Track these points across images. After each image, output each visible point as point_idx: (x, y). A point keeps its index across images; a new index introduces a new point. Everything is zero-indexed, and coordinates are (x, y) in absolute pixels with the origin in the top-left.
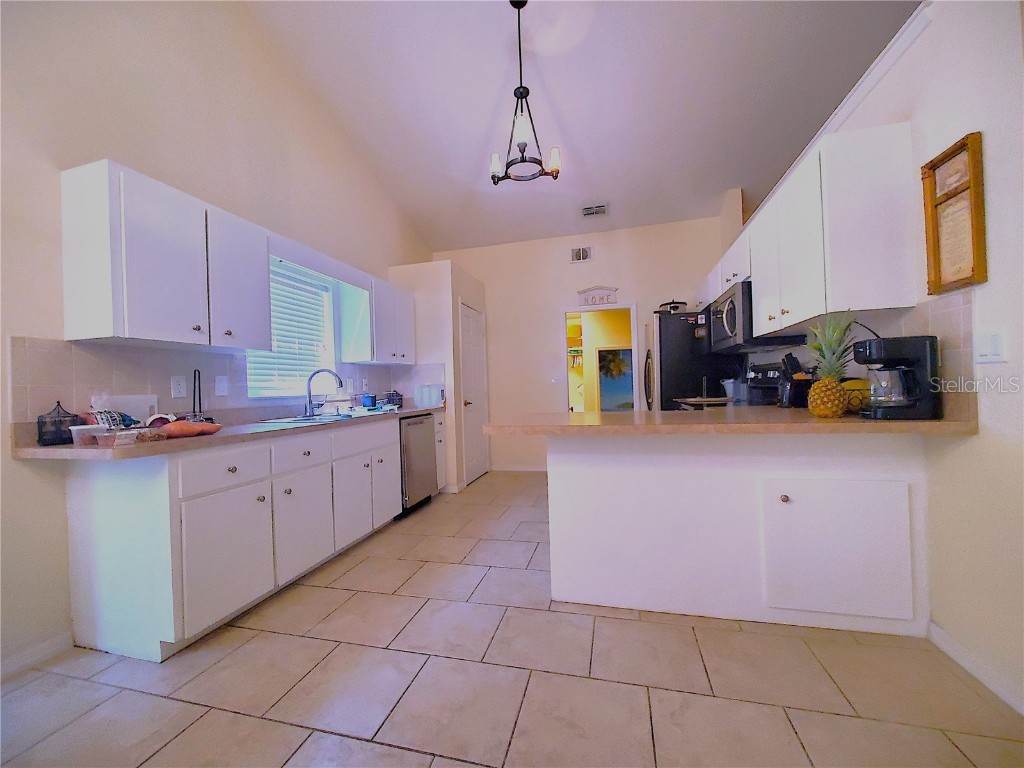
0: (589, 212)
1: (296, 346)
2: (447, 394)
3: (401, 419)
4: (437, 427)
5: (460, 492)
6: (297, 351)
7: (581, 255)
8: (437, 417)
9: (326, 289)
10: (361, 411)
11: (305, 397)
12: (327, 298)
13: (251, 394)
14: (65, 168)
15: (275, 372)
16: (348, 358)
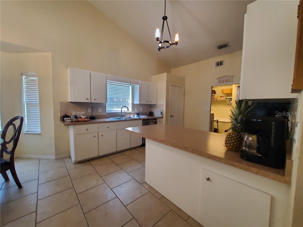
0: (220, 47)
1: (115, 100)
2: (164, 113)
3: (143, 120)
4: (158, 123)
6: (115, 101)
7: (220, 64)
8: (158, 120)
9: (130, 85)
13: (107, 112)
15: (115, 106)
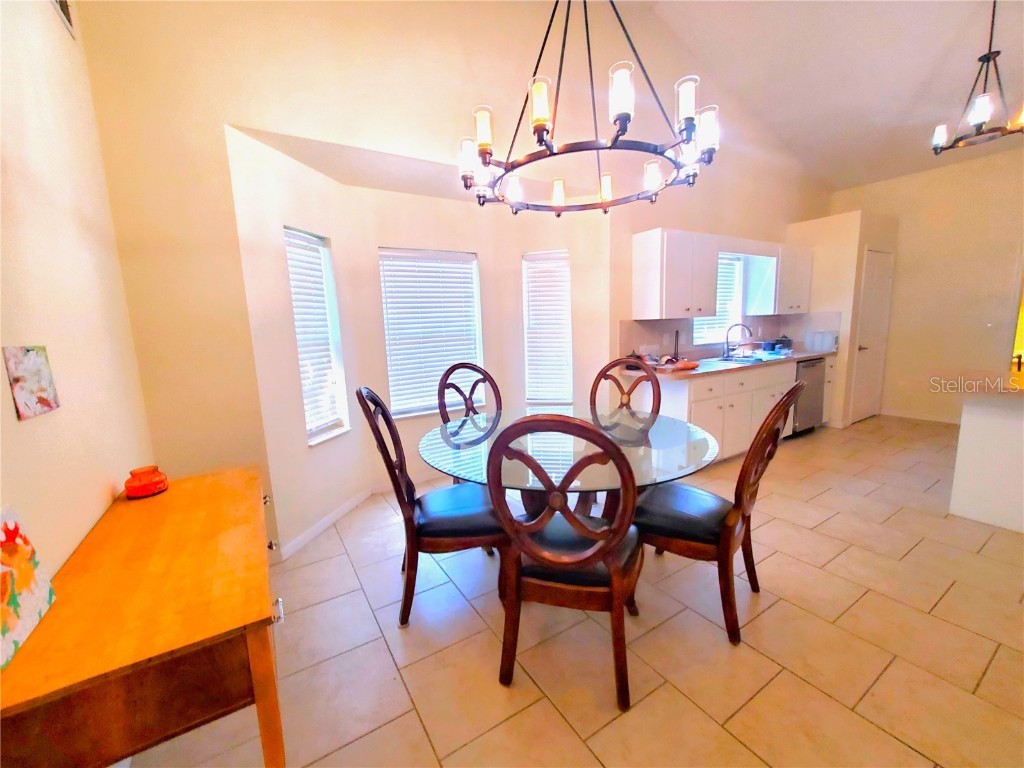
2: (841, 340)
3: (798, 362)
4: (827, 370)
5: (845, 428)
8: (828, 361)
9: (739, 259)
10: (764, 355)
11: (723, 344)
12: (739, 266)
13: (696, 342)
14: (635, 233)
16: (753, 311)
